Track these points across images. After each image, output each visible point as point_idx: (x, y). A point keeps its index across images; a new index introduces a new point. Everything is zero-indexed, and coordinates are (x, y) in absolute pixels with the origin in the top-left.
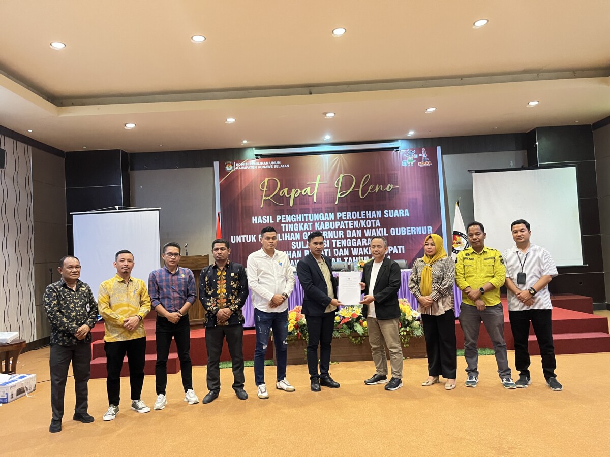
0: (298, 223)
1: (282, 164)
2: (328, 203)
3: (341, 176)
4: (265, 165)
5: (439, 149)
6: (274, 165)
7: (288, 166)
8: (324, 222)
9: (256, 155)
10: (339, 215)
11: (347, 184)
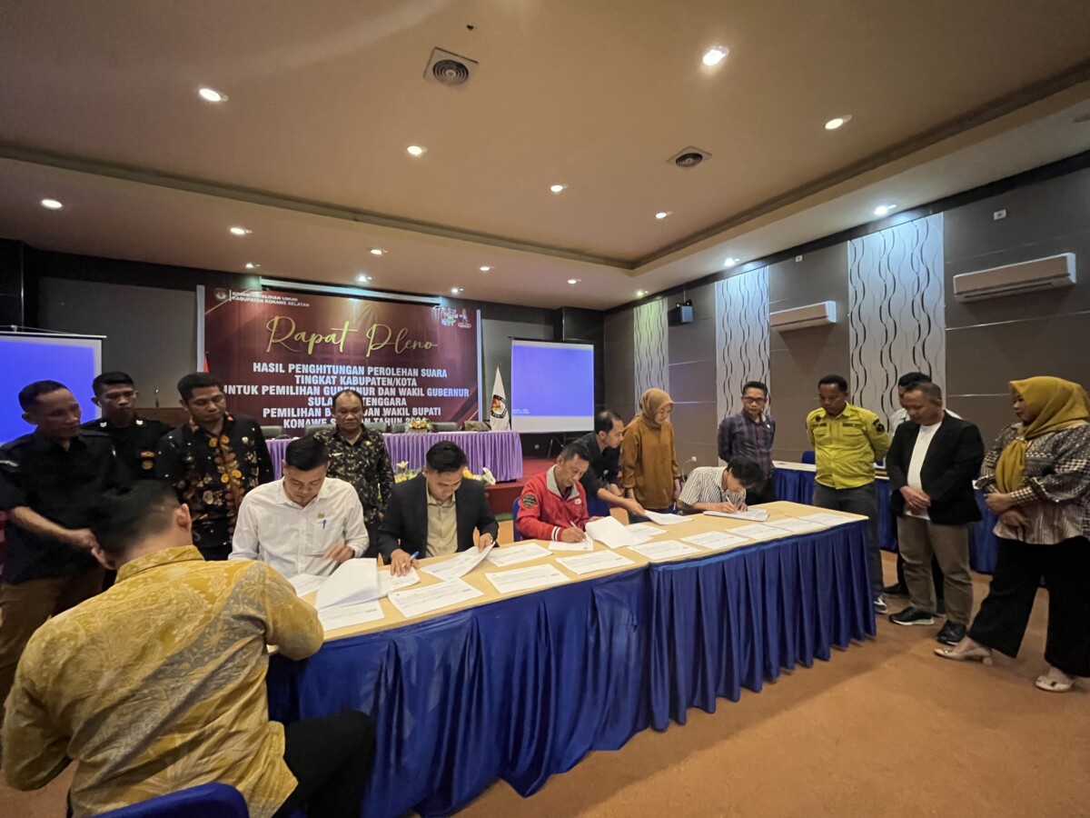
0: (318, 375)
1: (299, 301)
2: (357, 354)
3: (375, 326)
4: (275, 299)
5: (478, 312)
6: (287, 301)
7: (308, 305)
8: (351, 376)
9: (263, 286)
10: (370, 369)
11: (380, 336)
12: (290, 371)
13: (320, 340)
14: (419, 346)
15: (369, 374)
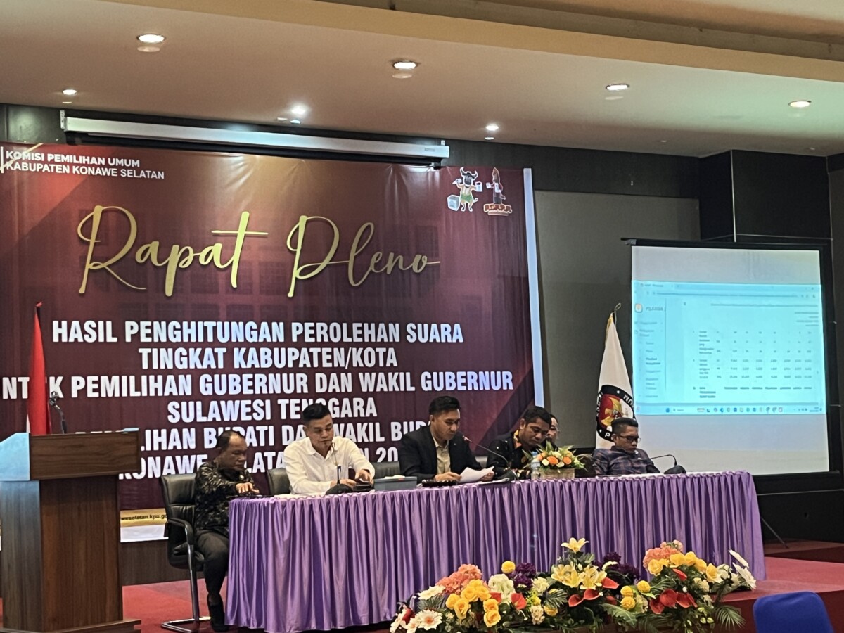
0: (187, 346)
1: (143, 167)
2: (267, 292)
3: (303, 219)
5: (527, 175)
6: (119, 167)
7: (162, 175)
8: (258, 346)
9: (68, 134)
10: (296, 328)
11: (317, 244)
12: (128, 339)
13: (190, 258)
14: (401, 266)
15: (295, 339)
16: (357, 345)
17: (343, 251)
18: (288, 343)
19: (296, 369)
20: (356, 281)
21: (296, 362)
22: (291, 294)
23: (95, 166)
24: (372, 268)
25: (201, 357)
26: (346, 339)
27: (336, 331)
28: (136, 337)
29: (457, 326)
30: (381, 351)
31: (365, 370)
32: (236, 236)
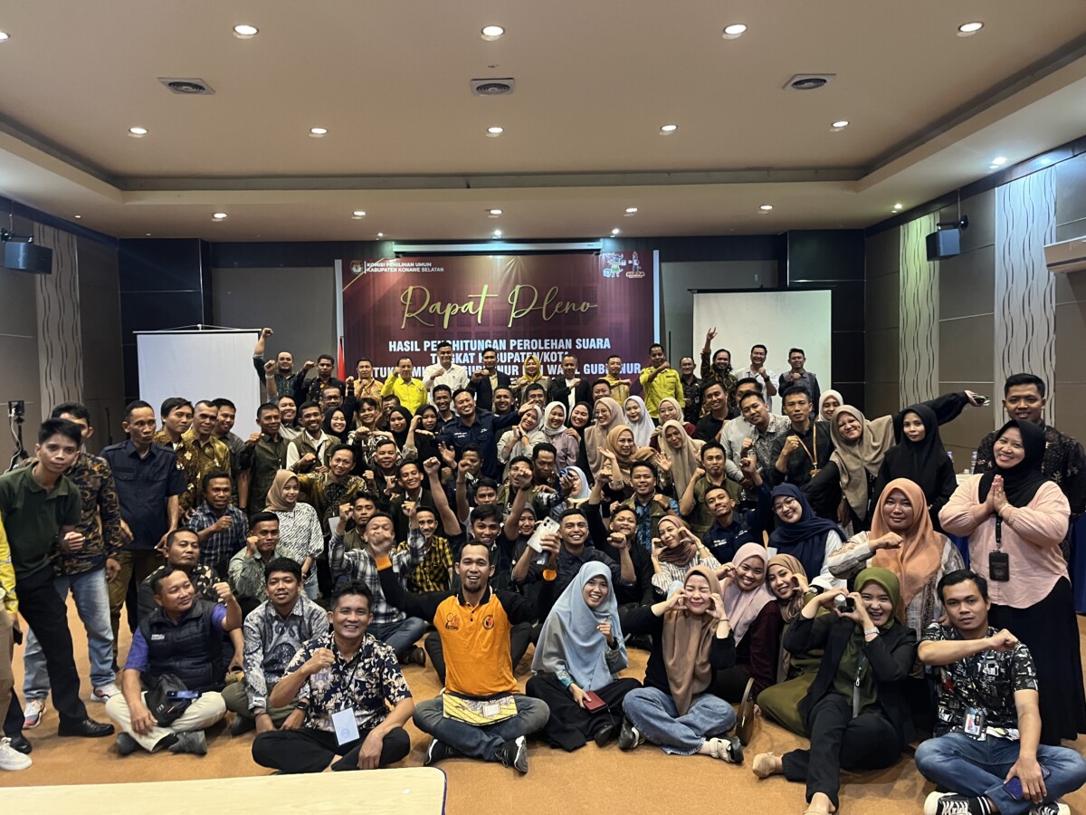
1: (433, 266)
2: (497, 325)
3: (518, 287)
4: (408, 267)
5: (656, 254)
6: (421, 267)
7: (442, 270)
9: (396, 253)
10: (513, 343)
11: (524, 300)
12: (425, 350)
13: (456, 310)
14: (574, 309)
15: (511, 348)
16: (547, 351)
17: (540, 302)
18: (508, 350)
19: (512, 363)
20: (547, 316)
21: (512, 360)
22: (510, 326)
23: (409, 267)
24: (556, 310)
25: (462, 358)
26: (540, 348)
27: (536, 344)
28: (429, 348)
29: (607, 340)
30: (560, 353)
31: (551, 363)
32: (480, 297)
